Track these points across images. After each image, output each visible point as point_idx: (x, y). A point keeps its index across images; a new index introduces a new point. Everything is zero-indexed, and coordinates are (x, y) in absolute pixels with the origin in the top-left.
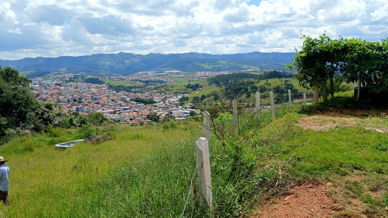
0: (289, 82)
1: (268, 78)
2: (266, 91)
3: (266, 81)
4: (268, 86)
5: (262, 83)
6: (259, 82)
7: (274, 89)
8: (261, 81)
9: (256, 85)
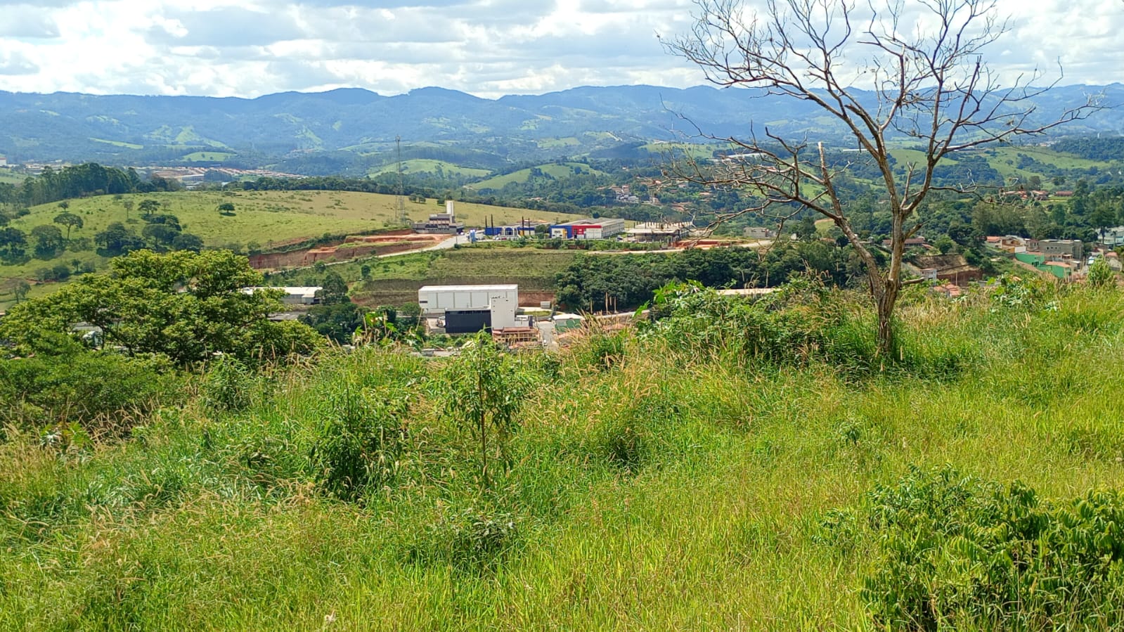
0: (161, 207)
1: (65, 196)
2: (63, 249)
3: (61, 206)
4: (74, 227)
5: (43, 215)
6: (27, 213)
7: (99, 239)
8: (32, 209)
9: (13, 224)
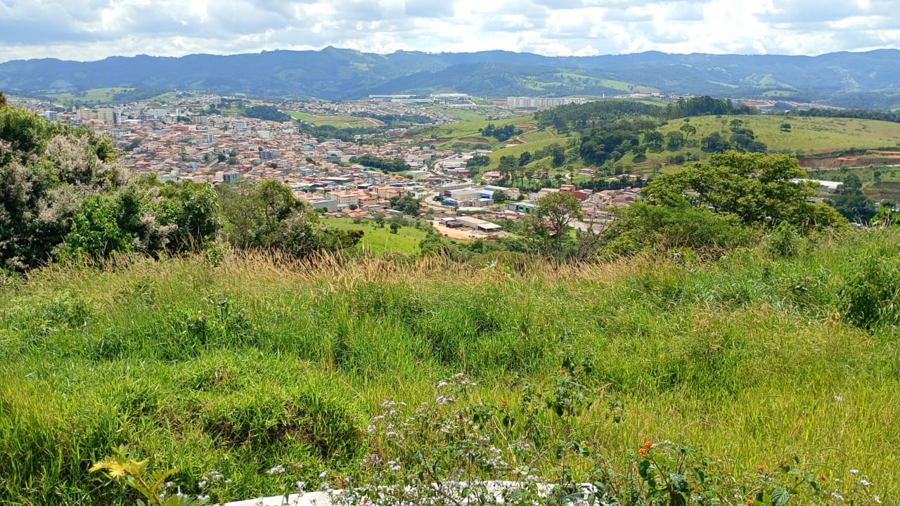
0: (744, 124)
1: (689, 115)
2: (683, 146)
3: (685, 120)
4: (691, 133)
5: (675, 126)
6: (667, 124)
7: (703, 142)
8: (669, 121)
9: (658, 130)
